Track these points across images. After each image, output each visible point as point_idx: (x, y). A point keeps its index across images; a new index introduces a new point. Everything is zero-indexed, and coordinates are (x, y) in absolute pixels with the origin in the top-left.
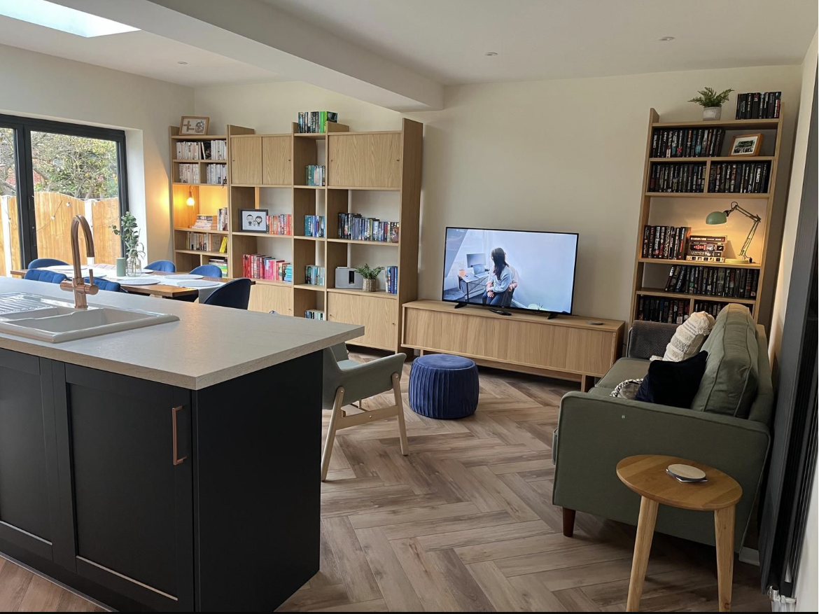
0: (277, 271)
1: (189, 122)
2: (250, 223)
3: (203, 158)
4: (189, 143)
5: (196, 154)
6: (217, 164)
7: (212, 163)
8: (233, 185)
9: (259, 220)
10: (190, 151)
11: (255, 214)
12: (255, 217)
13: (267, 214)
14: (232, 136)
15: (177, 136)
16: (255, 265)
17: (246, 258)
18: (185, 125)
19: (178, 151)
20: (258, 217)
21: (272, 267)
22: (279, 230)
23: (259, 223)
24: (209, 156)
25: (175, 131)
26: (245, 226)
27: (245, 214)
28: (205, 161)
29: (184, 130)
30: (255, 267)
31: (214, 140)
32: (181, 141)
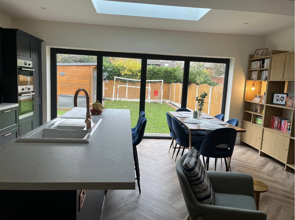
0: (287, 127)
1: (258, 52)
2: (277, 100)
3: (260, 68)
4: (256, 61)
5: (258, 66)
6: (266, 70)
7: (264, 70)
8: (269, 80)
9: (282, 99)
10: (256, 65)
11: (281, 95)
12: (280, 97)
13: (287, 96)
14: (273, 56)
15: (252, 59)
16: (277, 122)
17: (273, 118)
18: (256, 53)
19: (252, 66)
20: (282, 97)
21: (285, 124)
22: (291, 104)
23: (282, 100)
24: (263, 67)
25: (251, 56)
26: (275, 101)
27: (275, 95)
28: (261, 69)
29: (255, 56)
30: (277, 123)
31: (266, 59)
32: (253, 61)
